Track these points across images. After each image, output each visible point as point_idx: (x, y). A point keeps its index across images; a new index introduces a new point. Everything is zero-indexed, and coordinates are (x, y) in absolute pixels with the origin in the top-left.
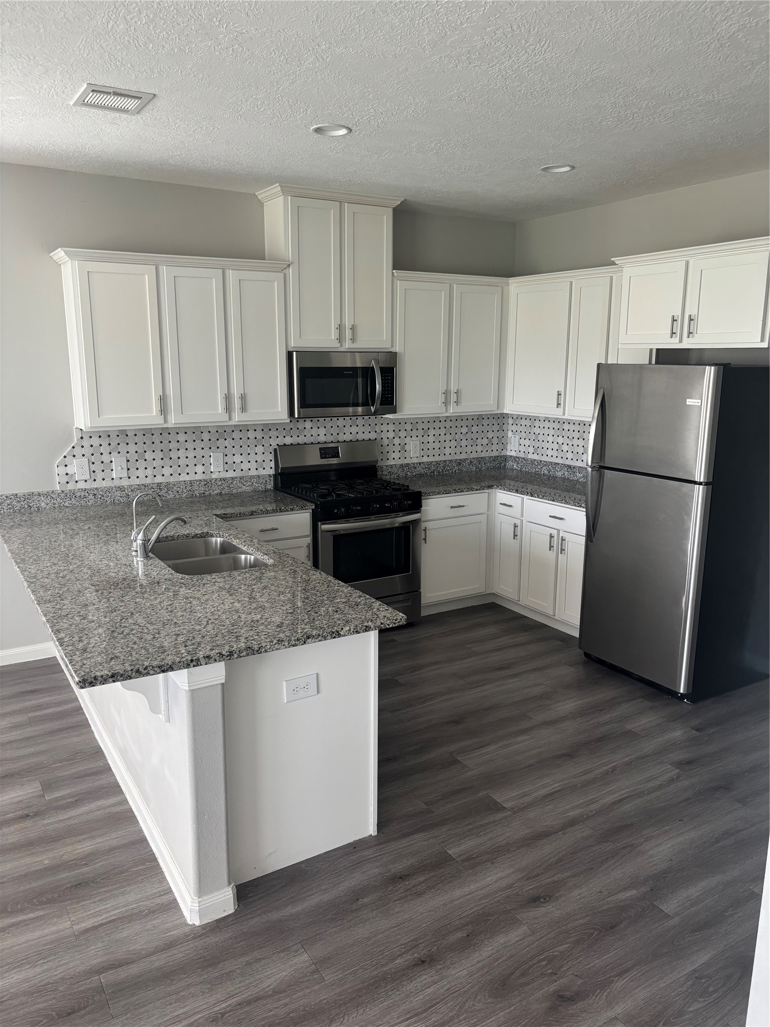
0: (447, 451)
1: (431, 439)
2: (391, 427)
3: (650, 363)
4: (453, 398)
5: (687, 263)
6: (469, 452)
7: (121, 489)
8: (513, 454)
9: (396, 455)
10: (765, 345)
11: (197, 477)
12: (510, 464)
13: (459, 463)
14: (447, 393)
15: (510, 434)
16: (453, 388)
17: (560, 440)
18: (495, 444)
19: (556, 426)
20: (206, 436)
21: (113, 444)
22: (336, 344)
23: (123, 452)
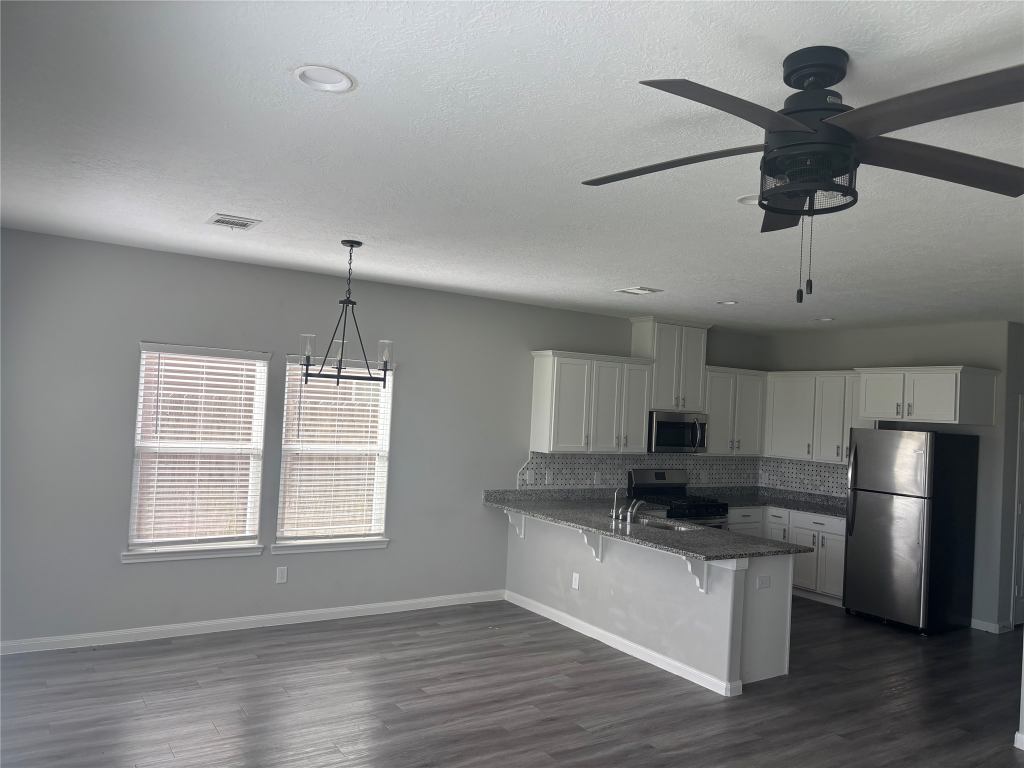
0: (724, 480)
1: (714, 472)
2: (692, 462)
3: (875, 428)
4: (736, 445)
5: (904, 375)
6: (736, 482)
7: (549, 491)
8: (764, 485)
9: (694, 481)
10: (957, 422)
11: (586, 487)
12: (761, 492)
13: (731, 489)
14: (733, 442)
15: (761, 472)
16: (736, 439)
17: (802, 476)
18: (751, 478)
19: (799, 467)
20: (593, 461)
21: (548, 463)
22: (675, 408)
23: (552, 468)
